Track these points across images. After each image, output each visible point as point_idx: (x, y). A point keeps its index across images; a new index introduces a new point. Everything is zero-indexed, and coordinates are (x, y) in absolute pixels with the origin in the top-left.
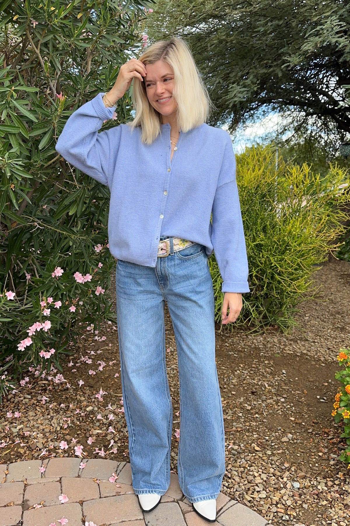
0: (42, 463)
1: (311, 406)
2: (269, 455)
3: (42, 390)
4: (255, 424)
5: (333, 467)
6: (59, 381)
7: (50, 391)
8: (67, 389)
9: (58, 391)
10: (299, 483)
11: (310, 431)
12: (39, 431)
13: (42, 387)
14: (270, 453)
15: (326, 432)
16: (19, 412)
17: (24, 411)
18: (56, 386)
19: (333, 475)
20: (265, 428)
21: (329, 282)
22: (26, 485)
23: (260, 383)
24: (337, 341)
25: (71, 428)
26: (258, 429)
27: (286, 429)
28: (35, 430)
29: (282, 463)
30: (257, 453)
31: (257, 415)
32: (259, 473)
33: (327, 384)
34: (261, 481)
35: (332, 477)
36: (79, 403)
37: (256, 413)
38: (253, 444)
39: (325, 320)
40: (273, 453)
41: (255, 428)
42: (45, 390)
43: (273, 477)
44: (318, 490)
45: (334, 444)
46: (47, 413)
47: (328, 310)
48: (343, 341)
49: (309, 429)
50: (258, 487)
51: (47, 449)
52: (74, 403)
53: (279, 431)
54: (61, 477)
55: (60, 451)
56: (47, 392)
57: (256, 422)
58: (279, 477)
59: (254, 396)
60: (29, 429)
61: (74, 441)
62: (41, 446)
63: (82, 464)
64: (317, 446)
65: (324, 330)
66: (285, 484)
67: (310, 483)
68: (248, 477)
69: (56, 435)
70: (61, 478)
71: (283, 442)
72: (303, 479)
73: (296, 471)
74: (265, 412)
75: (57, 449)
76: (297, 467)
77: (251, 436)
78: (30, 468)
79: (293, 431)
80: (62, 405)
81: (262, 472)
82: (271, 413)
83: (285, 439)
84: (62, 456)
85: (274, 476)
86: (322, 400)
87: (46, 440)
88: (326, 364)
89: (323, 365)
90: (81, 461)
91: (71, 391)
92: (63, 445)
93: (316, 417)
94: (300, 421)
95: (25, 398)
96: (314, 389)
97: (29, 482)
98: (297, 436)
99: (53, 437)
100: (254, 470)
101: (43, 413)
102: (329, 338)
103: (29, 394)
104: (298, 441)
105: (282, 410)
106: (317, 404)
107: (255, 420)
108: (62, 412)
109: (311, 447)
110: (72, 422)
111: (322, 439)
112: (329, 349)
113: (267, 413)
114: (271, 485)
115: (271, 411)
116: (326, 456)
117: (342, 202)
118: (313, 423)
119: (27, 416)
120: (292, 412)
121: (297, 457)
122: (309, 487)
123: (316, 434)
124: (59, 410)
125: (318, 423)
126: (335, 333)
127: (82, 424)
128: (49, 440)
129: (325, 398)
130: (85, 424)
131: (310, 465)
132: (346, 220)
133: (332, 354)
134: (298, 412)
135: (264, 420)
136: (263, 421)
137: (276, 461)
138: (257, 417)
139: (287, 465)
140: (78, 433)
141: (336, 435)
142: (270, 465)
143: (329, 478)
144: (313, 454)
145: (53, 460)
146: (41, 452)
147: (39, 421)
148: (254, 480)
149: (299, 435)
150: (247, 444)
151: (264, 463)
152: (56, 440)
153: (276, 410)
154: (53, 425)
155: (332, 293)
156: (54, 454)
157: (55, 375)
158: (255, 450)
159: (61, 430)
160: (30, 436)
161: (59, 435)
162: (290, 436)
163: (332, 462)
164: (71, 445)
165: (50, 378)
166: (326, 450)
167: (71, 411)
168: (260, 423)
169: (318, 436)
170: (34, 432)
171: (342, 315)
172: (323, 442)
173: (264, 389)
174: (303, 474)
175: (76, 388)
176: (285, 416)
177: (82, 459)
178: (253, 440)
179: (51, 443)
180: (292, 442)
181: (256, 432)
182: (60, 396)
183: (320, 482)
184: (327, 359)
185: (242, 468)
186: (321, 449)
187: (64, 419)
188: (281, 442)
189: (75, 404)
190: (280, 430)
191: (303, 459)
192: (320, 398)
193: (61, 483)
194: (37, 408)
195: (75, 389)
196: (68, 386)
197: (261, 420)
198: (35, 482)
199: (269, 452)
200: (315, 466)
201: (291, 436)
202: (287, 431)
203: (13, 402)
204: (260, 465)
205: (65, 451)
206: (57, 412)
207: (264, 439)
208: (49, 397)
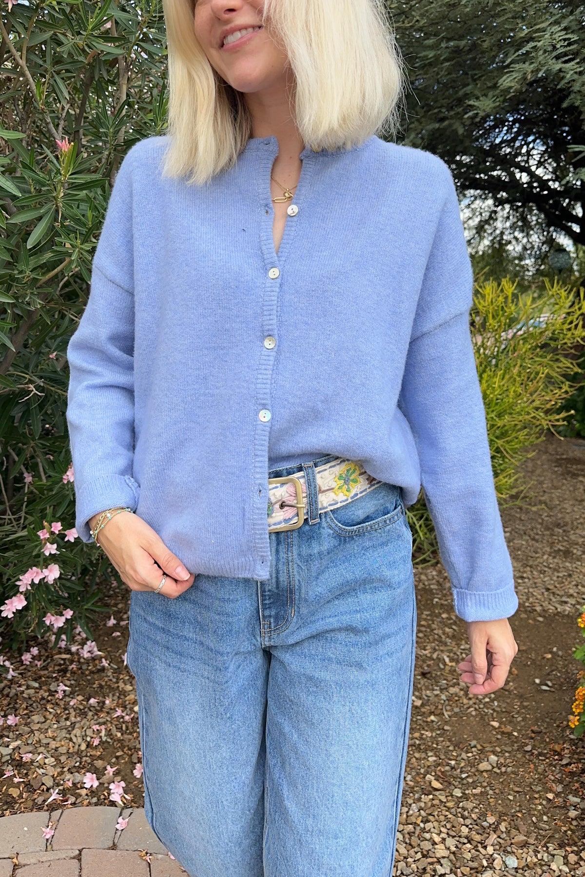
0: (50, 818)
1: (527, 700)
2: (457, 797)
3: (59, 671)
4: (430, 735)
5: (575, 823)
6: (89, 655)
7: (73, 673)
8: (103, 669)
9: (87, 672)
10: (515, 859)
11: (529, 748)
12: (48, 751)
13: (60, 665)
14: (460, 795)
15: (556, 751)
16: (16, 716)
17: (25, 712)
18: (83, 663)
19: (576, 839)
20: (448, 743)
21: (538, 471)
22: (16, 867)
23: (435, 656)
24: (561, 575)
25: (106, 745)
26: (435, 746)
27: (485, 745)
28: (42, 749)
29: (483, 816)
30: (437, 793)
31: (432, 718)
32: (443, 835)
33: (549, 656)
34: (446, 853)
35: (575, 844)
36: (122, 697)
37: (432, 713)
38: (428, 776)
39: (537, 537)
40: (464, 794)
41: (430, 744)
42: (65, 671)
43: (469, 846)
44: (551, 872)
45: (572, 774)
46: (65, 716)
47: (540, 521)
48: (570, 576)
49: (527, 745)
50: (441, 865)
51: (61, 788)
52: (113, 695)
53: (473, 749)
54: (80, 848)
55: (83, 792)
56: (68, 675)
57: (432, 731)
58: (479, 845)
59: (425, 680)
60: (30, 748)
61: (110, 771)
62: (49, 782)
63: (120, 820)
64: (542, 779)
65: (537, 555)
66: (491, 859)
67: (536, 856)
68: (422, 844)
69: (78, 759)
70: (80, 851)
71: (482, 772)
72: (522, 847)
73: (508, 832)
74: (446, 711)
75: (79, 789)
76: (510, 824)
77: (424, 758)
78: (26, 829)
79: (498, 749)
80: (92, 701)
81: (448, 834)
82: (456, 714)
83: (484, 766)
84: (86, 802)
85: (469, 842)
86: (544, 688)
87: (59, 770)
88: (544, 617)
89: (541, 619)
90: (121, 815)
91: (110, 674)
92: (90, 781)
93: (537, 720)
94: (509, 728)
95: (28, 687)
96: (529, 666)
97: (22, 860)
98: (505, 759)
99: (73, 764)
100: (432, 830)
101: (57, 716)
102: (546, 569)
103: (35, 680)
104: (509, 769)
105: (477, 706)
106: (535, 695)
107: (429, 725)
108: (90, 714)
109: (532, 780)
110: (109, 733)
111: (551, 765)
112: (548, 590)
113: (449, 713)
114: (466, 861)
115: (457, 710)
116: (561, 800)
117: (566, 343)
118: (533, 731)
119: (29, 723)
120: (493, 710)
121: (508, 802)
122: (535, 864)
123: (540, 754)
124: (86, 710)
125: (540, 732)
126: (556, 561)
127: (126, 736)
128: (65, 769)
129: (550, 683)
130: (130, 737)
131: (534, 819)
132: (572, 373)
133: (554, 600)
134: (504, 710)
135: (446, 728)
136: (443, 729)
137: (472, 810)
138: (433, 721)
139: (491, 819)
140: (118, 754)
141: (576, 756)
142: (462, 820)
143: (569, 845)
144: (537, 796)
145: (69, 812)
146: (48, 794)
147: (50, 734)
148: (433, 850)
149: (510, 757)
150: (418, 774)
151: (450, 816)
152: (78, 769)
153: (465, 707)
154: (74, 740)
155: (544, 492)
156: (72, 799)
157: (83, 643)
158: (432, 787)
159: (89, 750)
160: (32, 761)
161: (84, 759)
162: (493, 758)
163: (573, 813)
164: (104, 779)
165: (74, 649)
166: (559, 788)
167: (108, 713)
168: (438, 732)
169: (543, 758)
170: (39, 754)
171: (565, 528)
172: (553, 771)
173: (442, 666)
174: (522, 838)
175: (119, 668)
176: (482, 718)
177: (123, 809)
178: (428, 767)
179: (68, 776)
180: (498, 771)
181: (431, 751)
182: (90, 683)
183: (553, 856)
184: (546, 609)
185: (411, 826)
186: (549, 785)
187: (94, 727)
188: (478, 771)
189: (115, 698)
190: (475, 747)
191: (520, 806)
192: (541, 684)
193: (80, 860)
194: (49, 706)
195: (116, 669)
196: (105, 663)
197: (441, 727)
198: (33, 861)
199: (458, 793)
200: (542, 820)
201: (496, 758)
202: (487, 749)
203: (8, 696)
204: (442, 818)
205: (92, 792)
206: (83, 714)
207: (448, 764)
208: (71, 684)
